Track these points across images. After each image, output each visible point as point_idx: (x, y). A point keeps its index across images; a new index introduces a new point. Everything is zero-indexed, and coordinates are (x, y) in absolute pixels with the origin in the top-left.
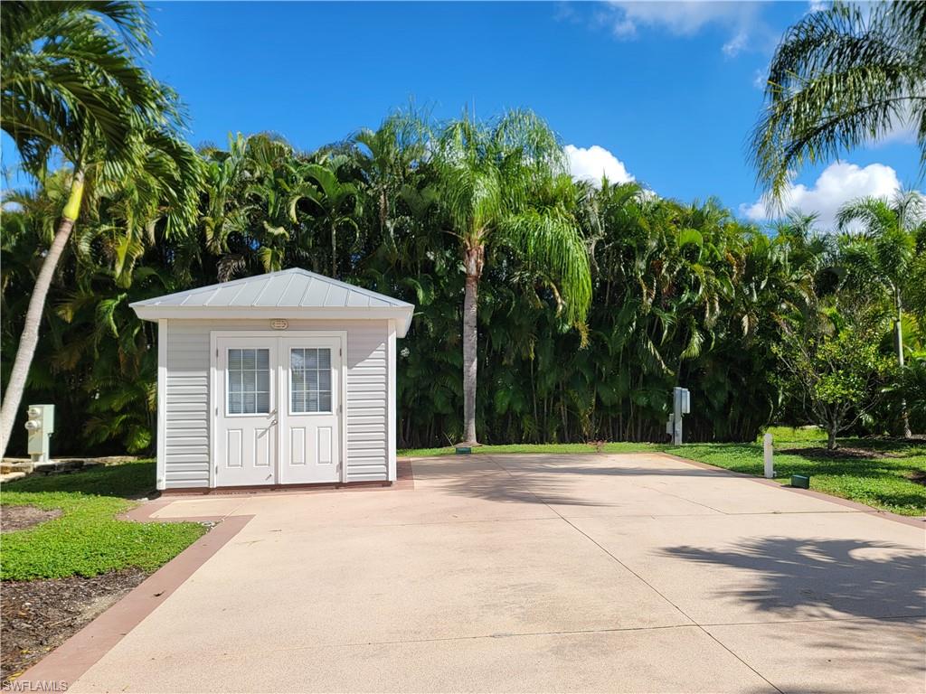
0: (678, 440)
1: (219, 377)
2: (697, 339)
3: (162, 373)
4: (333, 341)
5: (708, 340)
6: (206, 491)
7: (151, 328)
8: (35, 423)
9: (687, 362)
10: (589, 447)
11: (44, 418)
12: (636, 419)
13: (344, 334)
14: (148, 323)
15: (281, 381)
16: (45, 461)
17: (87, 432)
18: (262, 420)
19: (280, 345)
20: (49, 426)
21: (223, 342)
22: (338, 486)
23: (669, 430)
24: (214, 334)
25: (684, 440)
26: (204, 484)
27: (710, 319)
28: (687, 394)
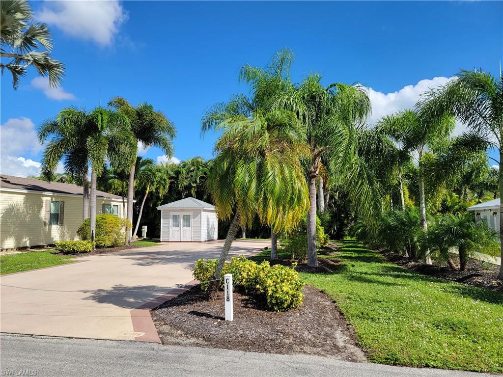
1: (171, 220)
3: (162, 219)
4: (191, 213)
6: (169, 242)
7: (160, 211)
8: (143, 230)
11: (145, 229)
13: (193, 212)
14: (159, 210)
15: (182, 221)
16: (145, 237)
17: (156, 233)
18: (178, 229)
19: (181, 214)
20: (146, 230)
21: (172, 214)
22: (191, 242)
24: (170, 212)
26: (168, 240)
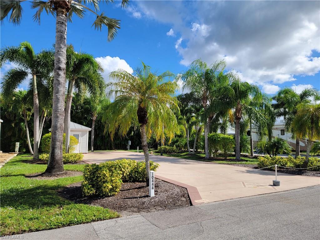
0: (129, 149)
2: (133, 133)
4: (80, 133)
5: (135, 132)
9: (131, 136)
10: (114, 150)
12: (122, 146)
23: (127, 148)
25: (130, 149)
27: (135, 129)
28: (130, 142)
